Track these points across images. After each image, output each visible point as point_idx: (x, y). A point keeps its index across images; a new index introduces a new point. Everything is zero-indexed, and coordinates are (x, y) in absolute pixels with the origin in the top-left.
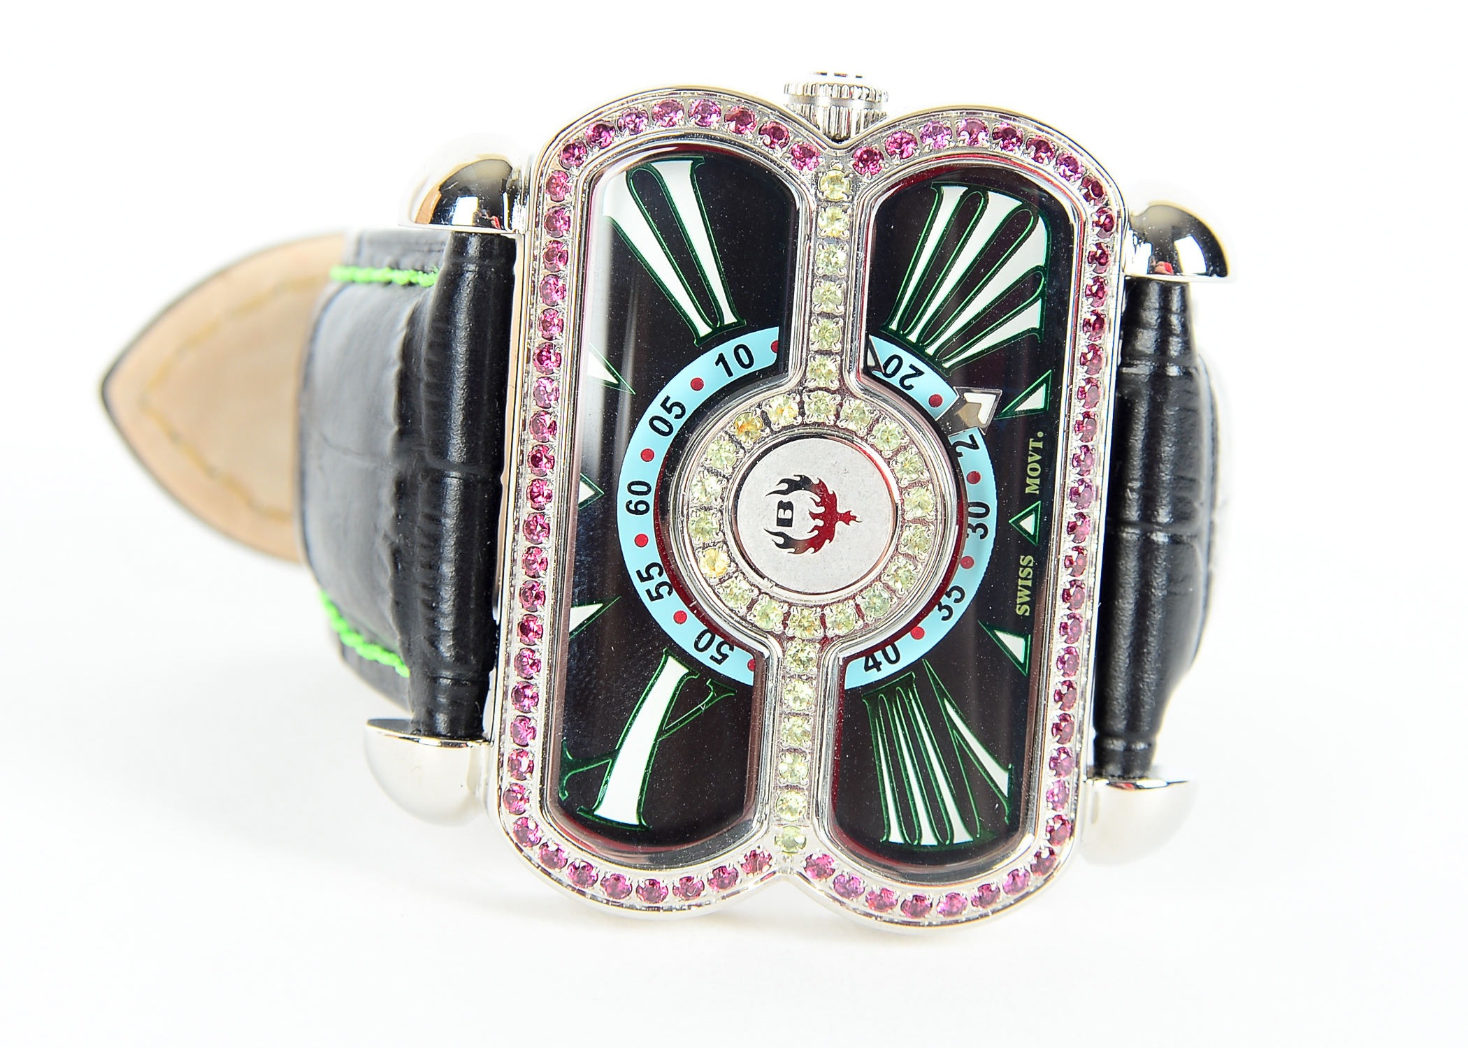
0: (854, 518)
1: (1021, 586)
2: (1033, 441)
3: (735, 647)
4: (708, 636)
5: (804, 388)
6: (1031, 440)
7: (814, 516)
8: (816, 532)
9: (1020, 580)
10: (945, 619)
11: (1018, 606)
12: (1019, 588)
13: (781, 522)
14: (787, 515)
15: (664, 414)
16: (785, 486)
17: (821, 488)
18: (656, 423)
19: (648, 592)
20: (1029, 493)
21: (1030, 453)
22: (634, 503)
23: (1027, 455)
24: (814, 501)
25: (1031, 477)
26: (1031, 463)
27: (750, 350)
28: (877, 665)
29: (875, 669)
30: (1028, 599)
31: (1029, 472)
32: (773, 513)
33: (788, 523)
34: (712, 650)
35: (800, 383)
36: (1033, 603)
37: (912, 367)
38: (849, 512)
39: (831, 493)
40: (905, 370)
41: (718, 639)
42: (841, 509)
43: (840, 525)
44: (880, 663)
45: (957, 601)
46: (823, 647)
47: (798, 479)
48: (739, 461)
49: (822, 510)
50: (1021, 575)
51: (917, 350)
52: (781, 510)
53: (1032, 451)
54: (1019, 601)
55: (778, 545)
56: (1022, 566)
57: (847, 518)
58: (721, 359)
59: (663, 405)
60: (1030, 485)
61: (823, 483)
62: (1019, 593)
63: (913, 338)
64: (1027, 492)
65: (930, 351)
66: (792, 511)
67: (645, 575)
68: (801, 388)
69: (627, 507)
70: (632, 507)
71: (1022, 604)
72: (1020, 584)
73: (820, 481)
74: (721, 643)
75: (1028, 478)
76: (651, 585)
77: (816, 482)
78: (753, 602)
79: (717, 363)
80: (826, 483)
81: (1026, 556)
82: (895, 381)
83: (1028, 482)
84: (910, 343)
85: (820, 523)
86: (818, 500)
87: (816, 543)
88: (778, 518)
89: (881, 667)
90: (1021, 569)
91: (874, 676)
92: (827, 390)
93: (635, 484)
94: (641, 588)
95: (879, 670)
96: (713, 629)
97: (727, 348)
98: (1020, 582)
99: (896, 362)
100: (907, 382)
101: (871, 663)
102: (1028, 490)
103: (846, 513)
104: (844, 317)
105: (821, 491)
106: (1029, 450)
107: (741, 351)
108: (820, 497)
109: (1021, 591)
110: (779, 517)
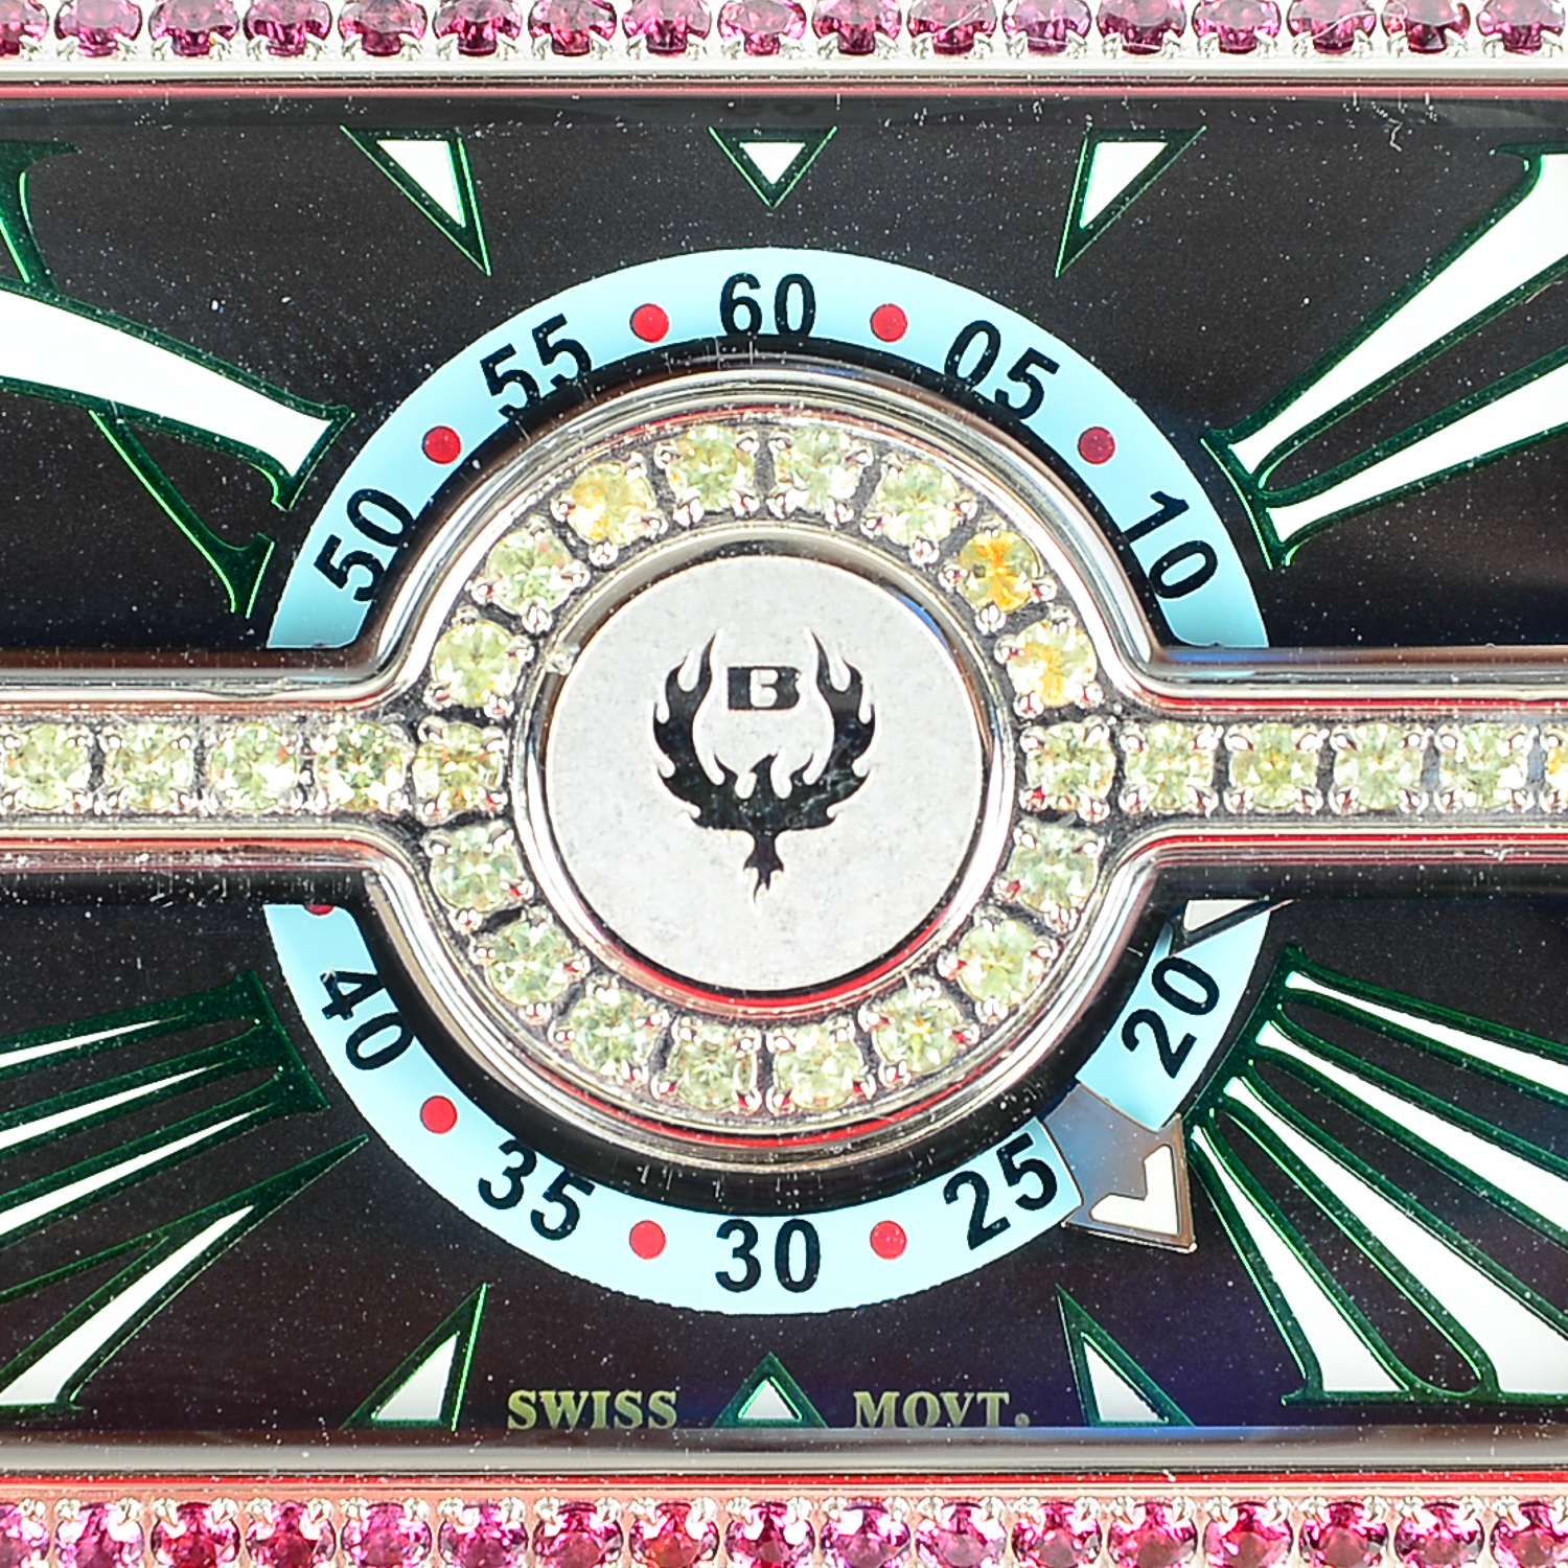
0: (764, 878)
1: (590, 1399)
2: (1002, 1401)
3: (368, 604)
4: (393, 526)
5: (1118, 718)
6: (1006, 1396)
7: (763, 769)
8: (717, 778)
9: (607, 1394)
10: (485, 1188)
11: (532, 1395)
12: (584, 1395)
13: (739, 679)
14: (761, 692)
15: (1007, 358)
16: (840, 680)
17: (841, 779)
18: (980, 341)
19: (508, 351)
20: (854, 1400)
21: (969, 1396)
22: (753, 294)
23: (961, 1389)
24: (805, 768)
25: (900, 1403)
26: (941, 1400)
27: (1204, 586)
28: (340, 1007)
29: (329, 1001)
30: (554, 1421)
31: (916, 1396)
32: (761, 653)
33: (739, 697)
34: (354, 541)
35: (1131, 708)
36: (546, 1433)
37: (1188, 1041)
38: (780, 866)
39: (831, 812)
40: (1178, 1024)
41: (385, 555)
42: (786, 843)
43: (744, 842)
44: (347, 1014)
45: (537, 1219)
46: (395, 824)
47: (864, 717)
48: (903, 554)
49: (782, 788)
50: (621, 1396)
51: (1236, 1053)
52: (773, 676)
53: (974, 1399)
54: (548, 1396)
55: (673, 676)
56: (646, 1398)
57: (765, 862)
58: (1172, 508)
59: (1032, 356)
60: (876, 1401)
61: (856, 789)
62: (571, 1394)
63: (1270, 1036)
64: (857, 1395)
65: (1237, 1089)
66: (775, 707)
67: (552, 340)
68: (1118, 709)
69: (741, 278)
70: (741, 290)
71: (539, 1406)
72: (595, 1394)
73: (862, 780)
74: (377, 562)
75: (897, 1394)
76: (526, 358)
77: (859, 766)
78: (510, 621)
79: (1159, 497)
80: (856, 795)
81: (674, 1407)
82: (1144, 995)
83: (886, 1395)
84: (1255, 1029)
85: (745, 787)
86: (810, 778)
87: (688, 781)
88: (749, 670)
89: (338, 1017)
90: (638, 1396)
91: (310, 1000)
92: (1119, 779)
93: (804, 292)
94: (517, 331)
95: (329, 1012)
96: (416, 533)
97: (1203, 521)
98: (601, 1396)
99: (1198, 994)
100: (1143, 1031)
101: (346, 988)
102: (862, 1397)
103: (777, 859)
104: (1325, 812)
105: (834, 783)
106: (976, 1391)
107: (1197, 562)
108: (817, 783)
109: (577, 1399)
110: (754, 674)
